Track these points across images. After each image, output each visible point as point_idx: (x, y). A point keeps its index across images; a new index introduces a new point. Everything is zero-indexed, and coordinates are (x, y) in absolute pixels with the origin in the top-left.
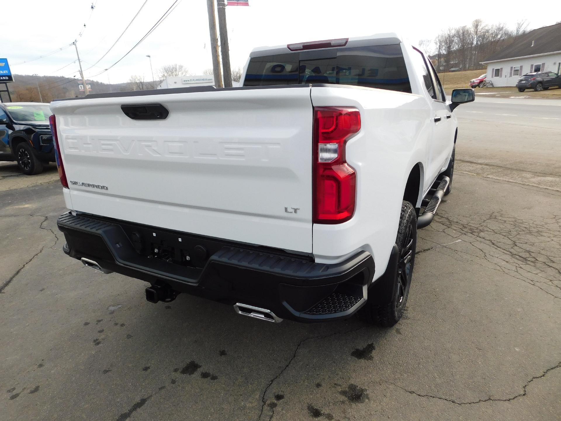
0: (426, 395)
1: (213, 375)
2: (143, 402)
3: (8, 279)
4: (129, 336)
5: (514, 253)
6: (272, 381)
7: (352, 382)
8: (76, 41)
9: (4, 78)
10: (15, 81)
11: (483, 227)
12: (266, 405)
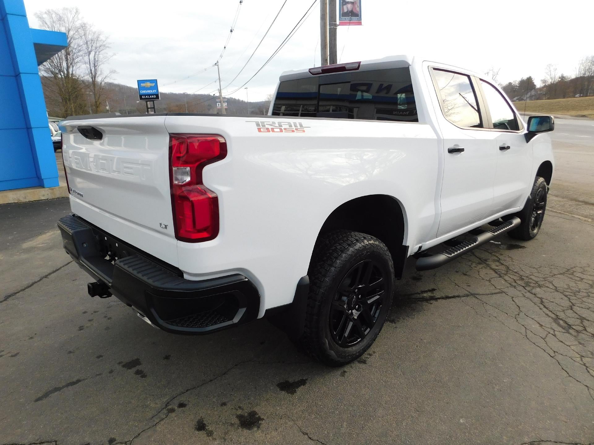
0: (317, 440)
1: (144, 374)
2: (78, 381)
3: (59, 267)
4: (107, 328)
5: (561, 318)
6: (187, 391)
7: (256, 409)
8: (218, 62)
9: (153, 97)
10: (161, 99)
11: (546, 282)
12: (166, 409)
